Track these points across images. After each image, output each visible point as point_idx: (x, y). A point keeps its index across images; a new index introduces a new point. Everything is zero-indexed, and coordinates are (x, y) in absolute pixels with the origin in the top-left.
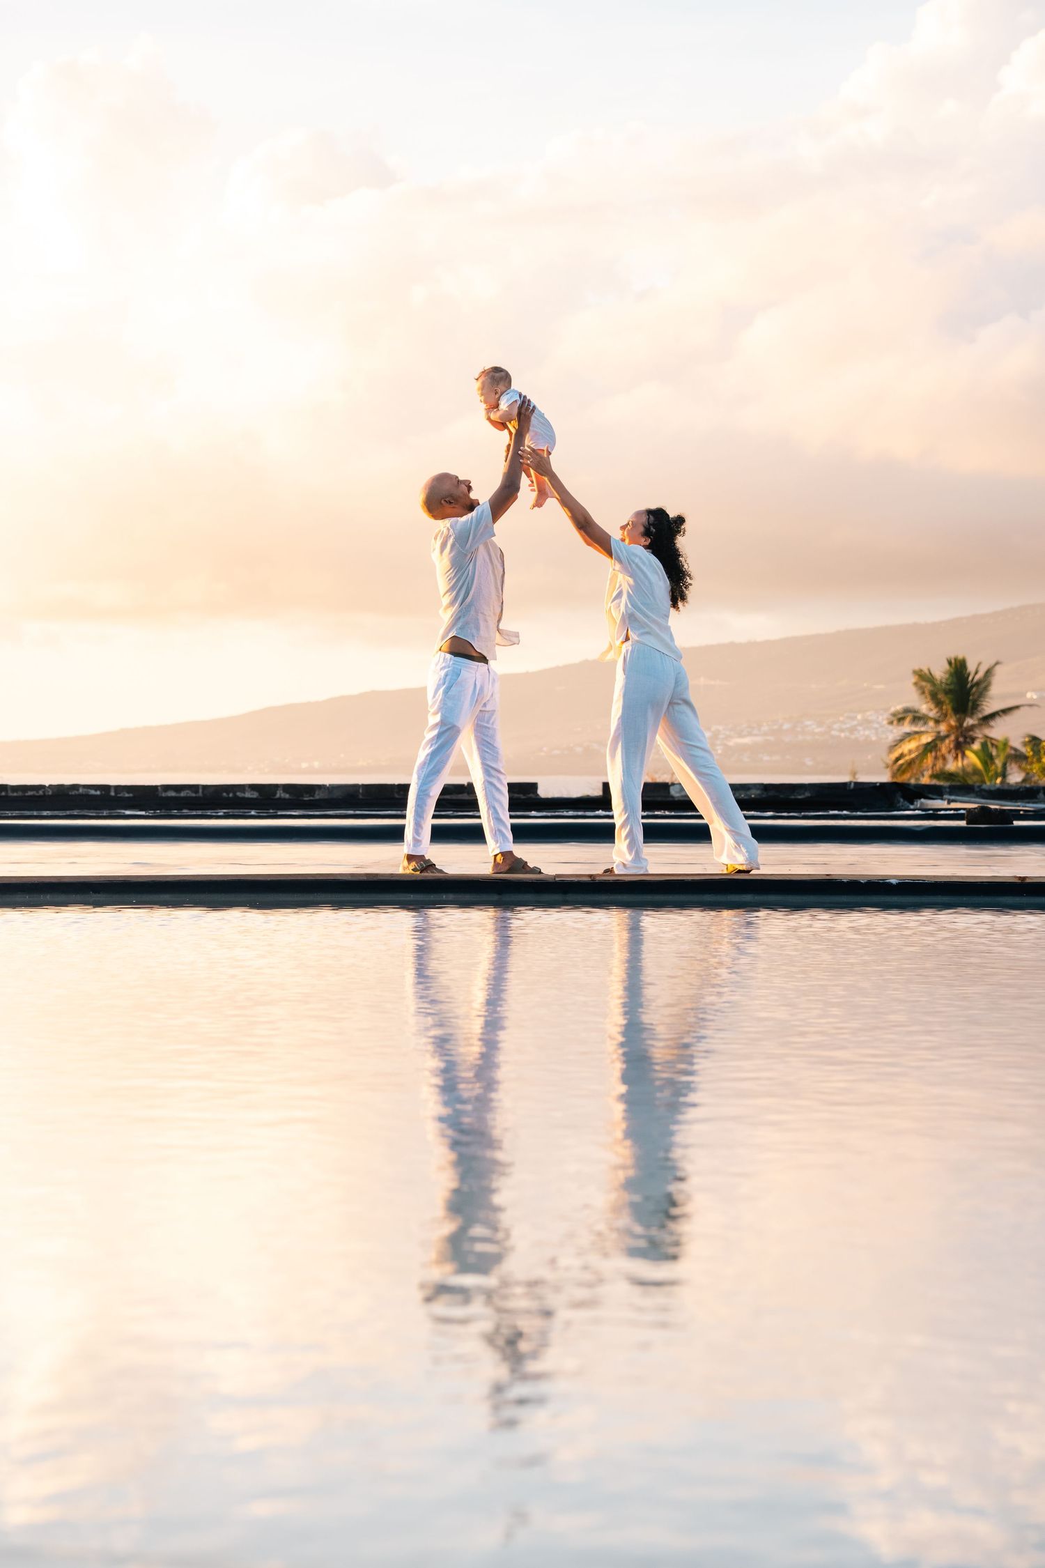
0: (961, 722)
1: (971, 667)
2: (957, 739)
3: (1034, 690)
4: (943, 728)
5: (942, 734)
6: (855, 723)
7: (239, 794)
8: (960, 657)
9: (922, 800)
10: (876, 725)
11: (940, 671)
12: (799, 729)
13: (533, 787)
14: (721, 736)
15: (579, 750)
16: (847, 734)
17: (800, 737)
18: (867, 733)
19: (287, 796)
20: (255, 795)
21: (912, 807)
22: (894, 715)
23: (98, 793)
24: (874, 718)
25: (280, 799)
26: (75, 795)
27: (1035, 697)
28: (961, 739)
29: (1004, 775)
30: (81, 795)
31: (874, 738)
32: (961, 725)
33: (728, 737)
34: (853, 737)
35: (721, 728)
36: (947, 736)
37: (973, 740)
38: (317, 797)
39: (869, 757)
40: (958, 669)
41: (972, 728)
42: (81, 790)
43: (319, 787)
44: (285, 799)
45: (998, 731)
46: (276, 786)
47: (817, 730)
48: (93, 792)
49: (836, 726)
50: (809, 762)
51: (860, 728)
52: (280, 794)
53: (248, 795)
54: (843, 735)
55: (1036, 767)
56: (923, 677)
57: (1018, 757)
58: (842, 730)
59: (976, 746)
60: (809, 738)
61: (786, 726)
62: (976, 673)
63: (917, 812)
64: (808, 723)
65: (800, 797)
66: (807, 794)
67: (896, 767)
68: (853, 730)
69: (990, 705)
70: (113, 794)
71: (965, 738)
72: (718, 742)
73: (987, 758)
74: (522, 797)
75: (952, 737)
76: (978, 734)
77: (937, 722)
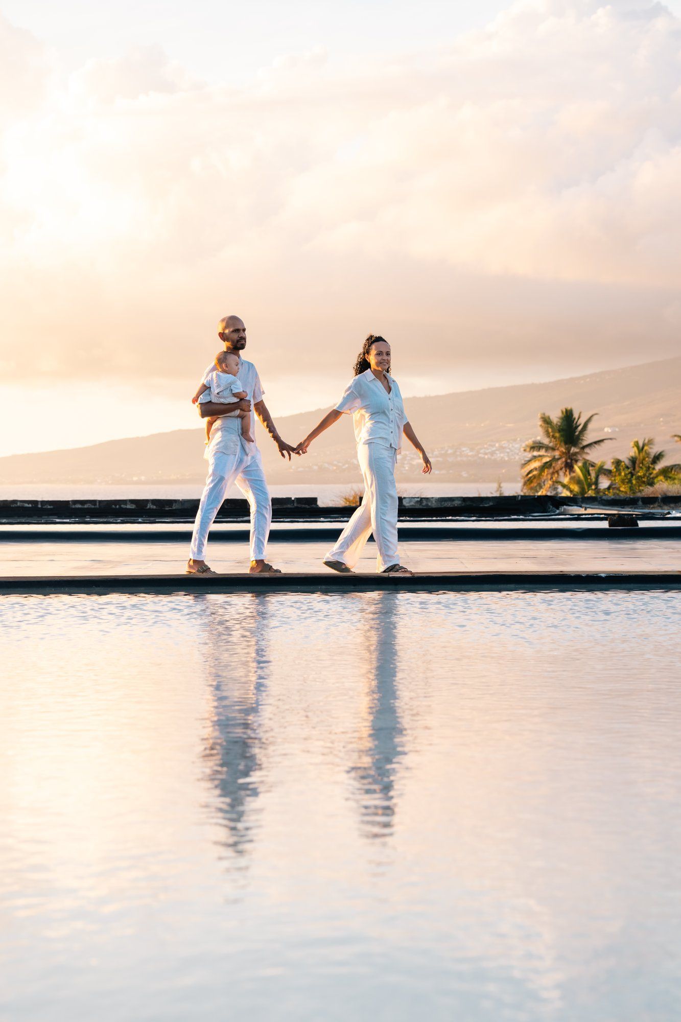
0: (568, 450)
1: (576, 415)
2: (566, 461)
3: (609, 427)
4: (557, 454)
5: (557, 457)
6: (494, 449)
7: (123, 506)
8: (569, 408)
9: (565, 507)
10: (508, 450)
11: (556, 416)
12: (458, 453)
13: (314, 500)
14: (408, 458)
15: (315, 468)
16: (489, 456)
17: (459, 459)
18: (502, 455)
19: (155, 507)
20: (133, 507)
21: (558, 511)
22: (527, 446)
23: (30, 505)
24: (506, 445)
25: (150, 509)
26: (15, 507)
27: (610, 431)
28: (569, 461)
29: (596, 483)
30: (19, 507)
31: (506, 459)
32: (569, 452)
33: (412, 459)
34: (493, 458)
35: (407, 453)
36: (558, 459)
37: (576, 461)
38: (174, 508)
39: (504, 471)
40: (568, 416)
41: (575, 454)
42: (19, 504)
43: (175, 501)
44: (153, 509)
45: (595, 456)
46: (147, 501)
47: (470, 454)
48: (26, 505)
49: (482, 451)
50: (464, 474)
51: (497, 452)
52: (150, 506)
53: (128, 506)
54: (486, 457)
55: (618, 479)
56: (546, 421)
57: (608, 473)
58: (486, 454)
59: (580, 464)
60: (465, 459)
61: (450, 451)
62: (579, 418)
63: (567, 516)
64: (464, 449)
65: (486, 505)
66: (491, 504)
67: (526, 479)
68: (492, 453)
69: (589, 438)
70: (40, 506)
71: (572, 460)
72: (406, 462)
73: (586, 472)
74: (307, 506)
75: (564, 459)
76: (579, 457)
77: (553, 449)
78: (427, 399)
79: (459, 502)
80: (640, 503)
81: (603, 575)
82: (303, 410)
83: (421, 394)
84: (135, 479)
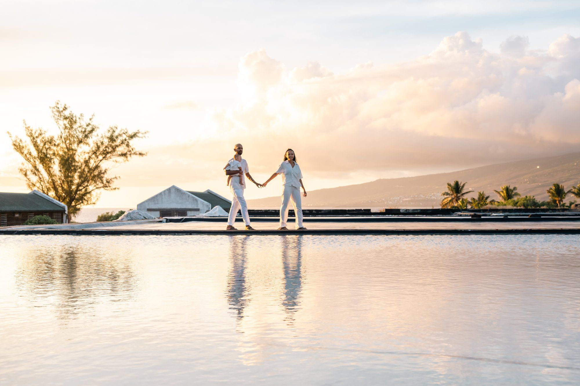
0: (457, 195)
1: (459, 183)
2: (456, 199)
3: (471, 188)
4: (453, 196)
5: (453, 198)
6: (431, 195)
7: (305, 212)
8: (457, 180)
9: (456, 212)
10: (436, 196)
11: (453, 184)
12: (419, 197)
13: (370, 210)
14: (402, 198)
15: (370, 201)
16: (430, 198)
17: (419, 199)
18: (434, 197)
19: (315, 212)
20: (308, 212)
21: (453, 214)
22: (443, 194)
23: (274, 211)
24: (435, 194)
25: (314, 213)
26: (269, 212)
27: (471, 189)
28: (457, 199)
29: (466, 207)
30: (270, 212)
31: (436, 199)
32: (457, 196)
33: (403, 199)
34: (431, 198)
35: (401, 196)
36: (454, 198)
37: (460, 199)
38: (322, 212)
39: (435, 203)
40: (457, 183)
41: (459, 196)
42: (270, 211)
43: (322, 210)
44: (315, 213)
45: (465, 197)
46: (313, 210)
47: (423, 197)
48: (273, 211)
49: (427, 196)
50: (421, 204)
51: (433, 196)
52: (314, 212)
53: (307, 212)
54: (429, 198)
55: (474, 205)
56: (449, 185)
57: (469, 203)
58: (429, 197)
59: (461, 200)
60: (421, 199)
61: (416, 196)
62: (461, 184)
63: (457, 215)
64: (421, 195)
65: (429, 212)
66: (430, 211)
67: (443, 205)
68: (431, 197)
69: (464, 191)
70: (277, 212)
71: (458, 198)
72: (401, 200)
73: (463, 202)
74: (367, 212)
75: (455, 198)
76: (461, 197)
77: (452, 195)
78: (409, 178)
79: (420, 211)
80: (482, 211)
81: (470, 230)
82: (366, 182)
83: (406, 176)
84: (309, 205)
